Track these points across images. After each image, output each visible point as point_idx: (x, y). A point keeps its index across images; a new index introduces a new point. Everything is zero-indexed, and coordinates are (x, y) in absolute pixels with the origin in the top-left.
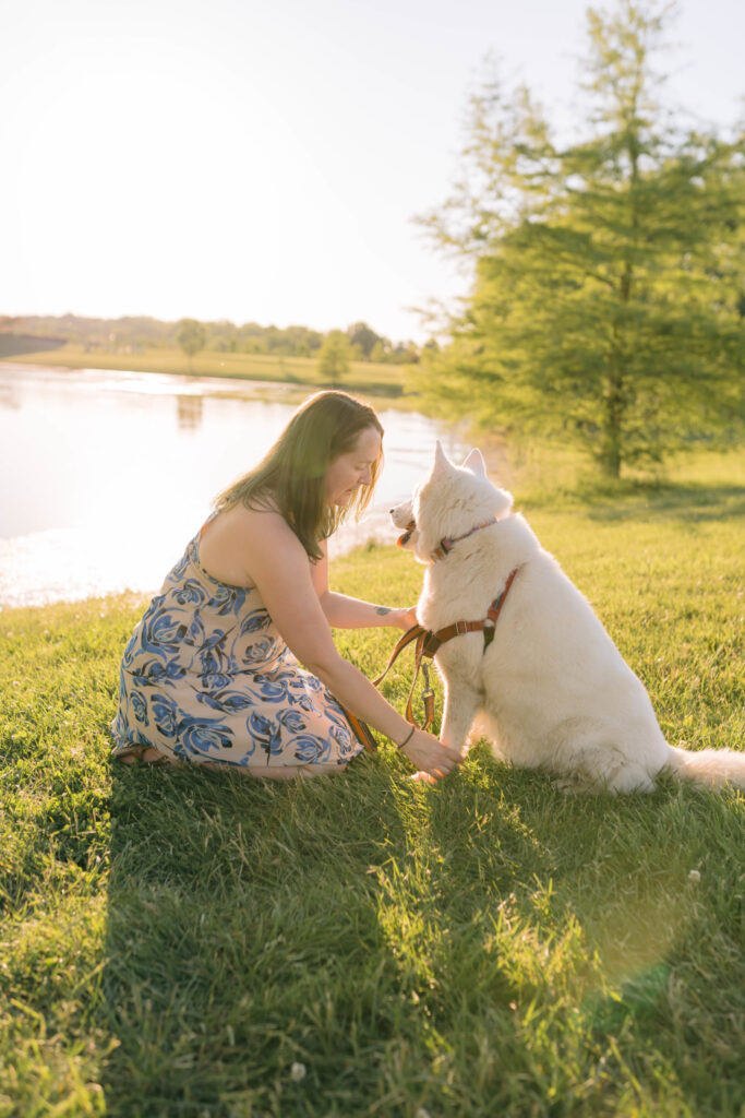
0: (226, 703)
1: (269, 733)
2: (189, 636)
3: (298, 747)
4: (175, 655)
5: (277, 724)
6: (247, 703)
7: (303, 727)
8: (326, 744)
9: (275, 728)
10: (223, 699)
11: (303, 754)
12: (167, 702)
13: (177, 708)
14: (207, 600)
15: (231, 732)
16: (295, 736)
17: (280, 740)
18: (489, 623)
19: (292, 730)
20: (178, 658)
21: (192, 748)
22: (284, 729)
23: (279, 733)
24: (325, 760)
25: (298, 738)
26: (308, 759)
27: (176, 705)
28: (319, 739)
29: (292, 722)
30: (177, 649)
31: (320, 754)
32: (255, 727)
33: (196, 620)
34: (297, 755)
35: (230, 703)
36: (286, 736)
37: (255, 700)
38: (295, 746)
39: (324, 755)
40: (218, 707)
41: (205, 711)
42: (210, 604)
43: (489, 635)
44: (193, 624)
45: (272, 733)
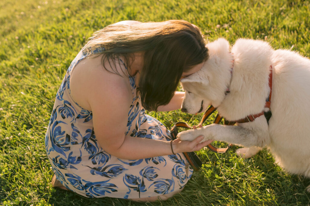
0: (109, 172)
1: (137, 184)
2: (72, 140)
3: (156, 187)
4: (70, 151)
5: (141, 177)
6: (121, 170)
7: (157, 176)
8: (171, 181)
9: (140, 180)
10: (107, 171)
11: (159, 190)
12: (74, 177)
13: (81, 179)
14: (76, 116)
15: (115, 186)
16: (153, 182)
17: (145, 186)
18: (267, 110)
19: (150, 179)
20: (72, 153)
21: (95, 194)
22: (145, 180)
23: (143, 182)
24: (172, 191)
25: (155, 183)
26: (162, 192)
27: (80, 178)
28: (167, 180)
29: (149, 175)
30: (69, 148)
31: (169, 188)
32: (129, 181)
33: (74, 129)
34: (155, 191)
35: (111, 171)
36: (147, 183)
37: (126, 166)
38: (153, 187)
39: (171, 188)
40: (105, 175)
41: (97, 178)
42: (78, 117)
43: (268, 115)
44: (73, 133)
45: (139, 183)
